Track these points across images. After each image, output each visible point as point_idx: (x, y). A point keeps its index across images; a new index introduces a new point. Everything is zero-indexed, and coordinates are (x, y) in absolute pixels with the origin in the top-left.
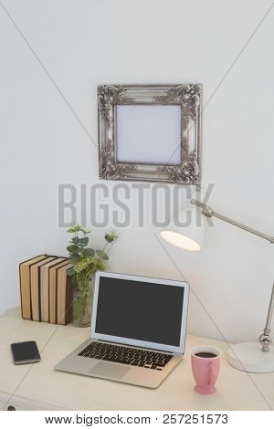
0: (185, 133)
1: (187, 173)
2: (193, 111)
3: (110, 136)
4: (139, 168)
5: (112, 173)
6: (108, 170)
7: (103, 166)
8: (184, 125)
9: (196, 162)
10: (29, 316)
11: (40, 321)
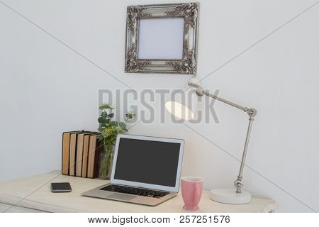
0: (186, 37)
1: (186, 65)
2: (192, 21)
3: (134, 41)
4: (153, 63)
5: (134, 67)
6: (131, 65)
7: (128, 62)
8: (186, 31)
9: (193, 57)
10: (67, 172)
11: (75, 175)
